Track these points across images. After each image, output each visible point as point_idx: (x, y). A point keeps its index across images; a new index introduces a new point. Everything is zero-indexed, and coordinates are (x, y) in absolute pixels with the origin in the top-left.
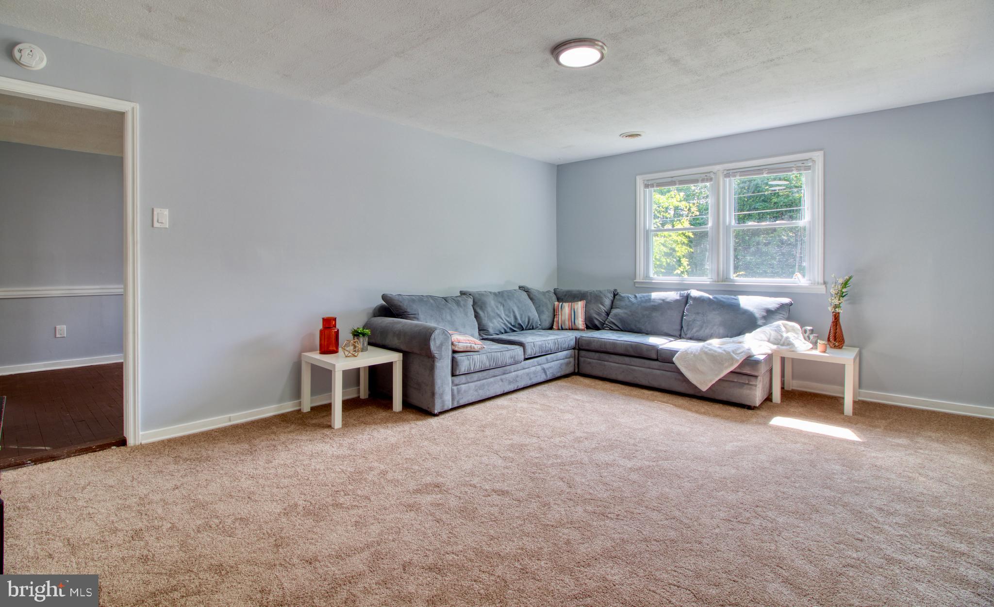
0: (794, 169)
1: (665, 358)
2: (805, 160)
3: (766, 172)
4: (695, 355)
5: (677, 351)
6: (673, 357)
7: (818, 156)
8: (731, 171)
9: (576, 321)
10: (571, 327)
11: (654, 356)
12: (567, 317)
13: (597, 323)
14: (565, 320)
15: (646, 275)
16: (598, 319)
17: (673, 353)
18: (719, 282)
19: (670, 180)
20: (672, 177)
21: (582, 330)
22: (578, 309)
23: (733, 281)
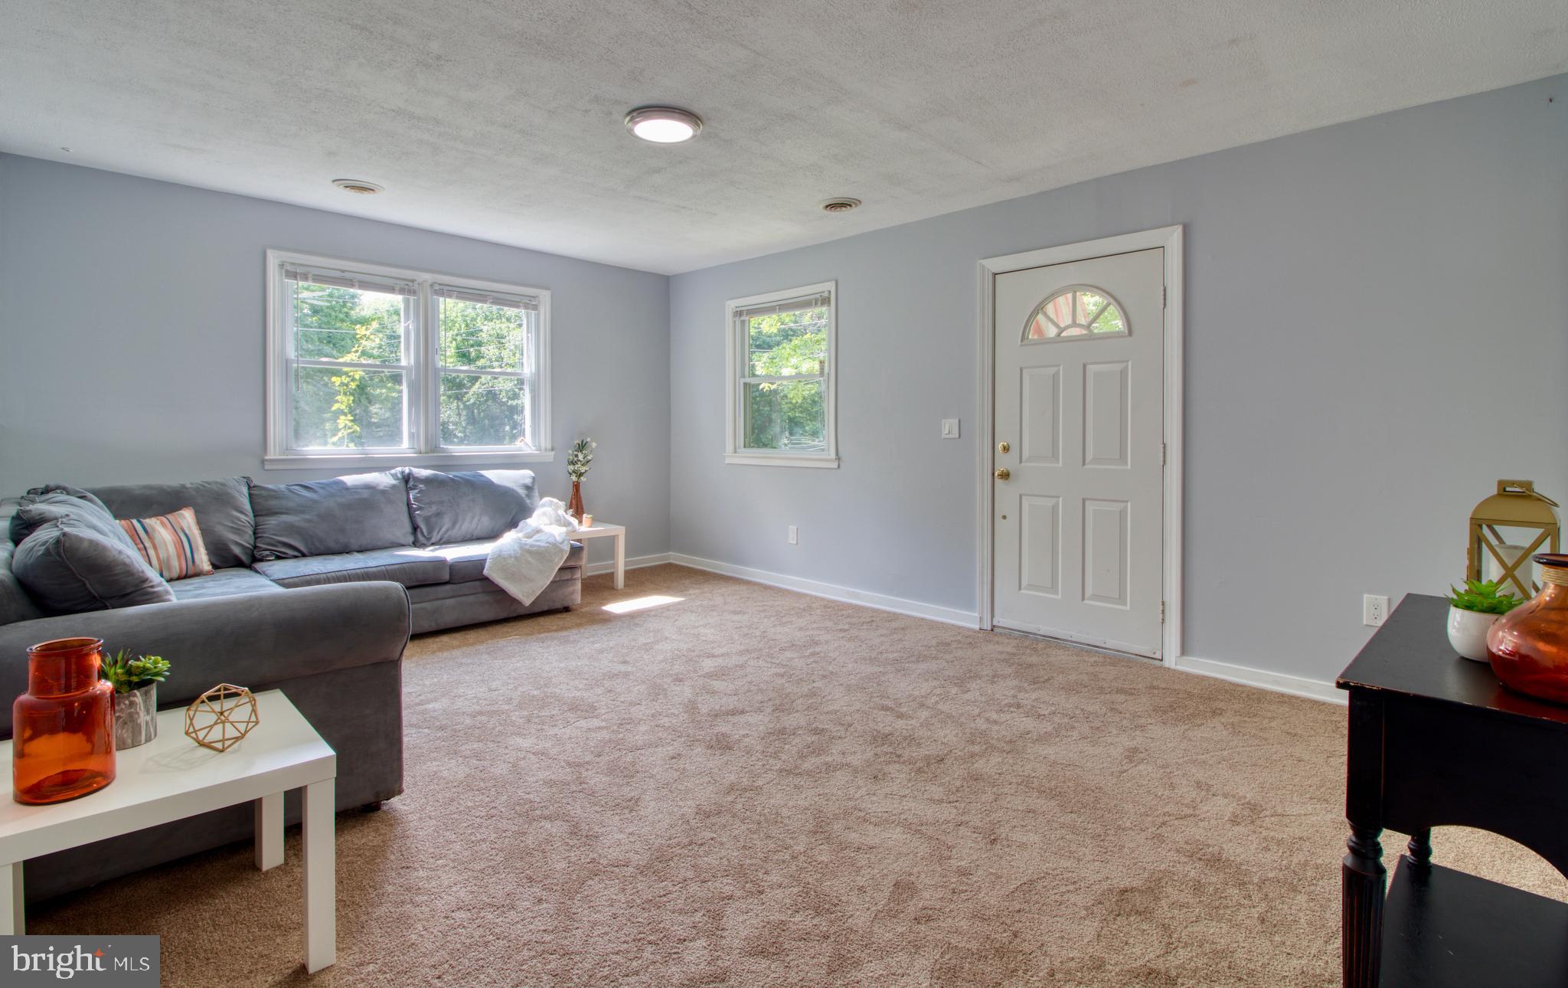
0: (521, 304)
1: (471, 575)
2: (533, 297)
3: (491, 301)
4: (516, 558)
5: (485, 560)
6: (483, 568)
7: (545, 296)
8: (445, 288)
9: (196, 556)
10: (184, 572)
11: (447, 577)
12: (172, 550)
13: (237, 551)
14: (168, 558)
15: (287, 447)
16: (239, 542)
17: (480, 563)
18: (428, 453)
19: (338, 274)
20: (343, 271)
21: (208, 573)
22: (189, 527)
23: (444, 451)
